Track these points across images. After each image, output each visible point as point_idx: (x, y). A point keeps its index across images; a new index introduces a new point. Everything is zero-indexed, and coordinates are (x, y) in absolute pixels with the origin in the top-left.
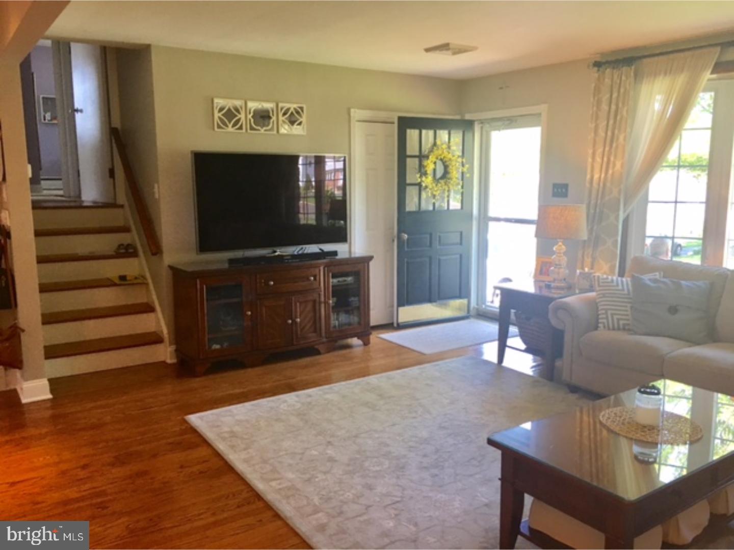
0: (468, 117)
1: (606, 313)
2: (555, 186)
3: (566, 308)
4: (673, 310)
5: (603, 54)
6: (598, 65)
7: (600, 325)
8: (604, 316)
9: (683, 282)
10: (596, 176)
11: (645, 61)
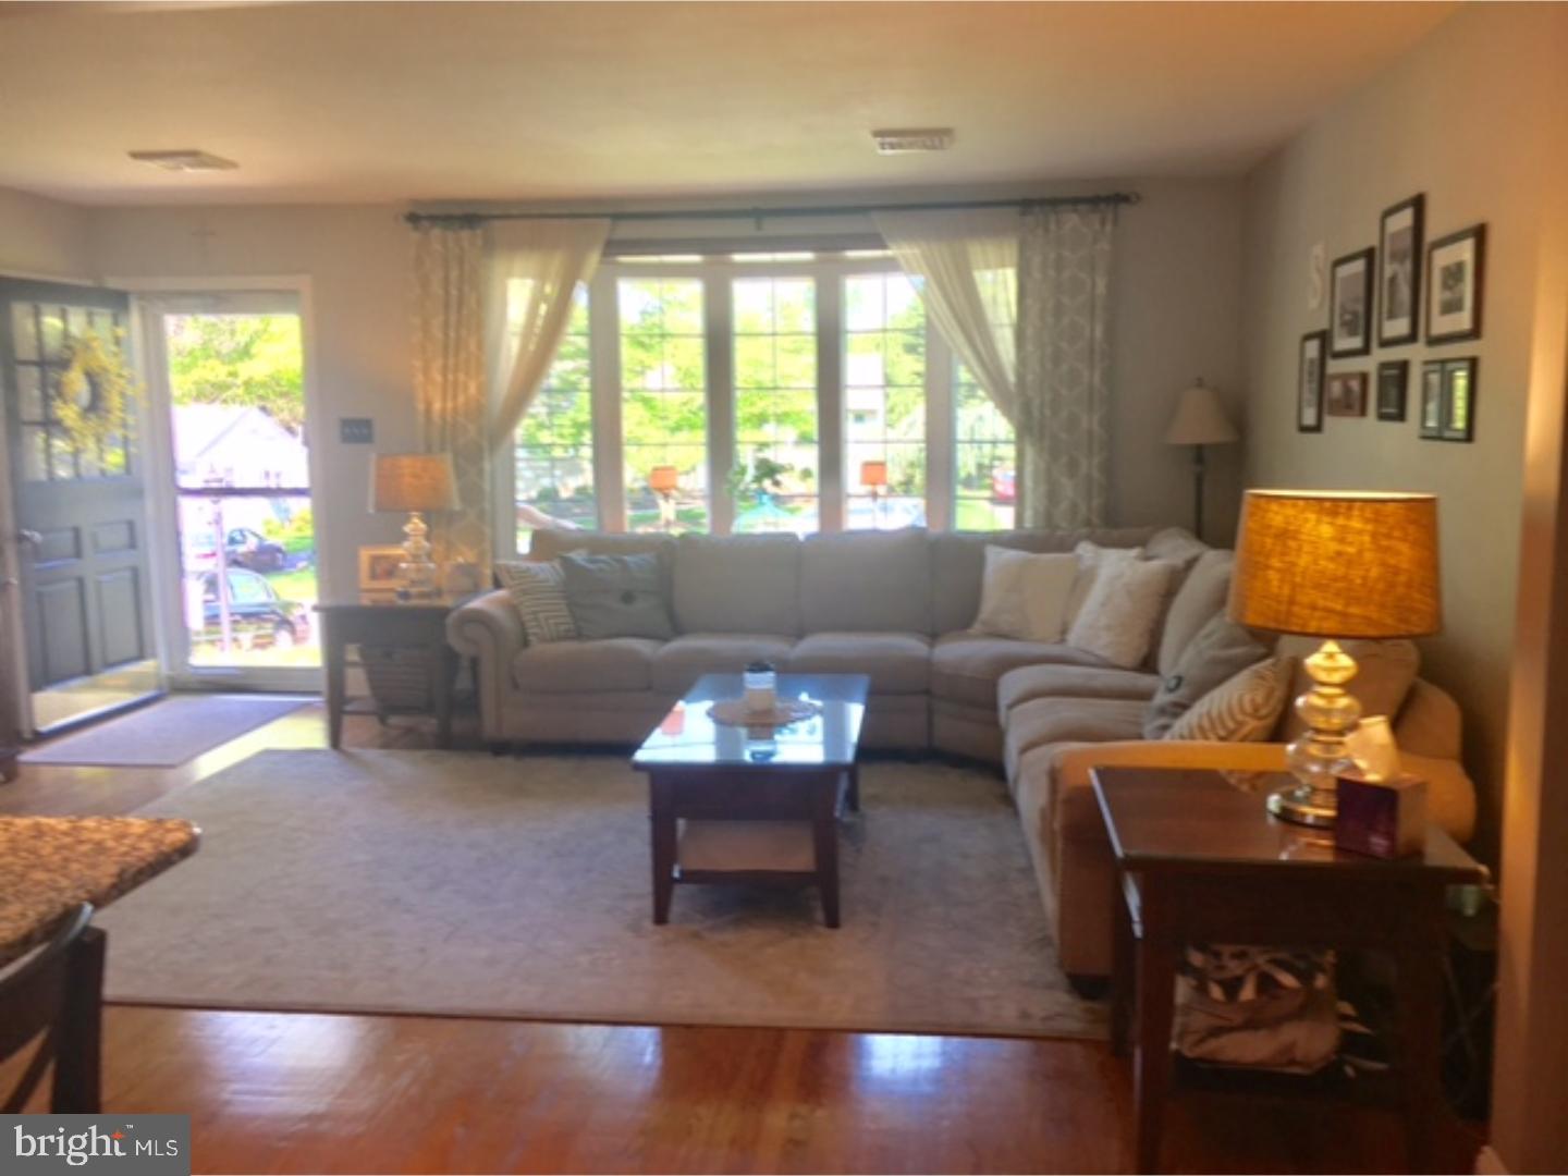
0: (113, 283)
1: (536, 619)
2: (346, 423)
3: (479, 618)
4: (628, 598)
5: (416, 202)
6: (413, 219)
7: (531, 638)
8: (534, 624)
9: (626, 558)
10: (437, 406)
11: (497, 224)
